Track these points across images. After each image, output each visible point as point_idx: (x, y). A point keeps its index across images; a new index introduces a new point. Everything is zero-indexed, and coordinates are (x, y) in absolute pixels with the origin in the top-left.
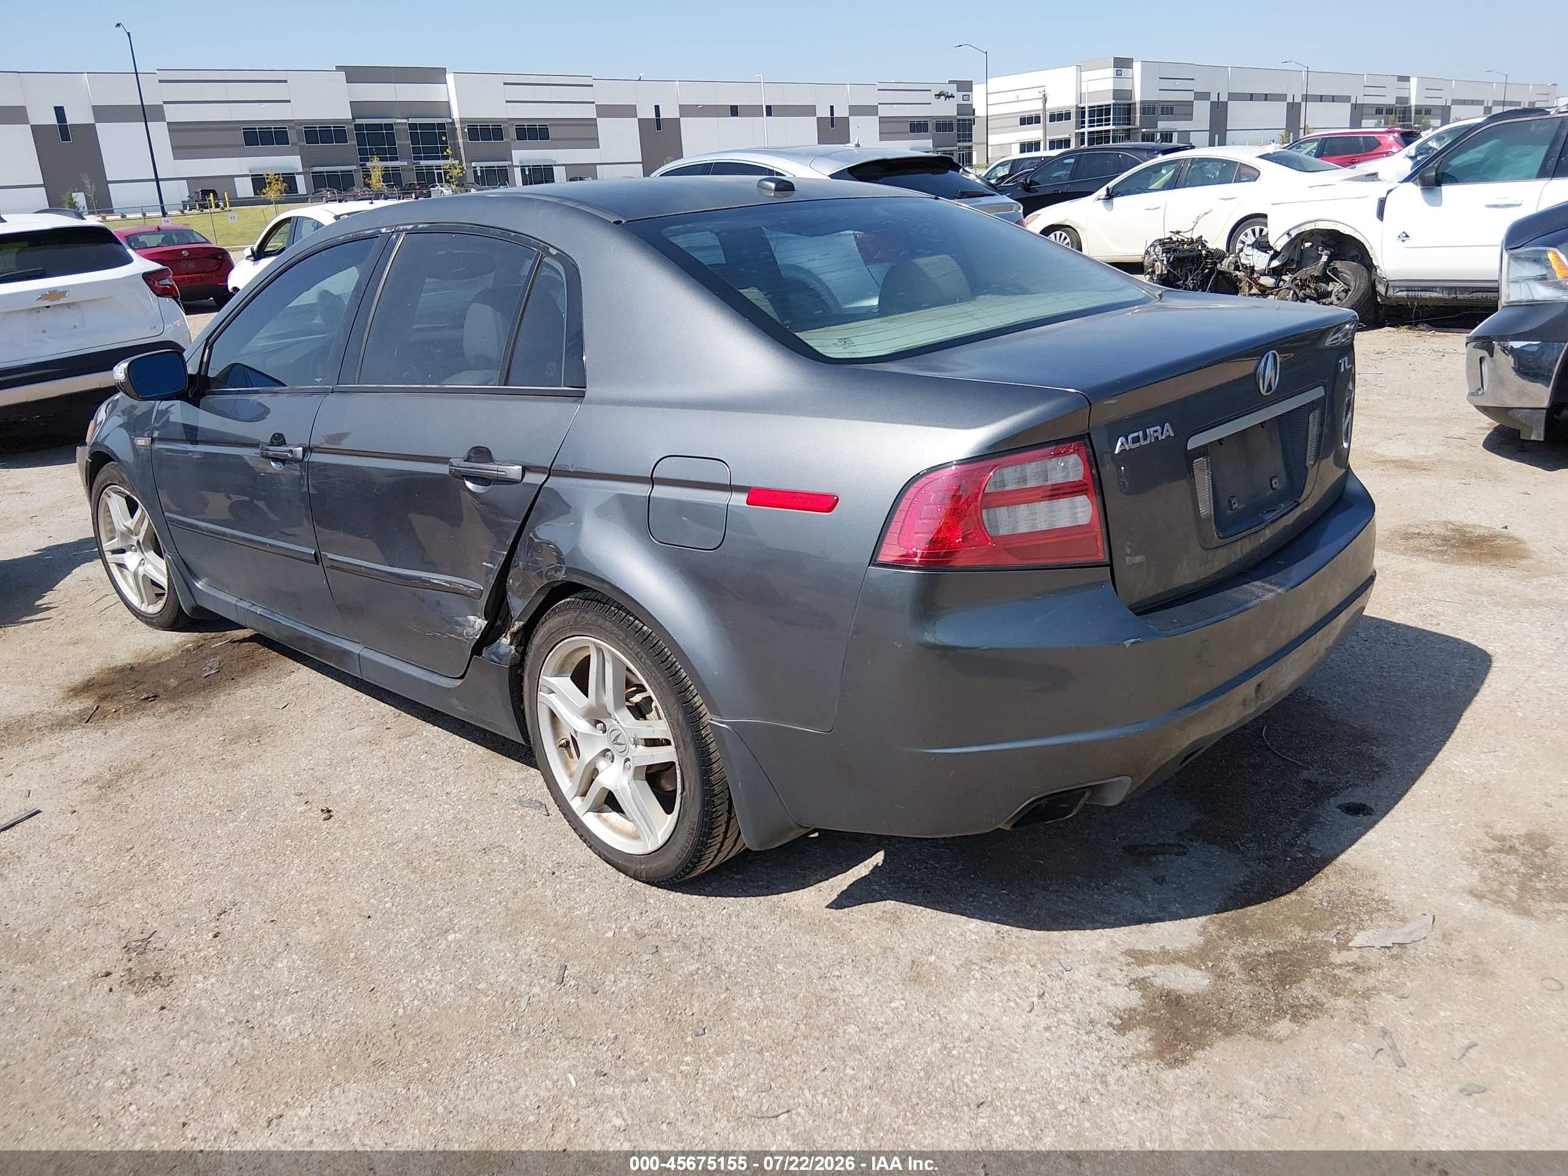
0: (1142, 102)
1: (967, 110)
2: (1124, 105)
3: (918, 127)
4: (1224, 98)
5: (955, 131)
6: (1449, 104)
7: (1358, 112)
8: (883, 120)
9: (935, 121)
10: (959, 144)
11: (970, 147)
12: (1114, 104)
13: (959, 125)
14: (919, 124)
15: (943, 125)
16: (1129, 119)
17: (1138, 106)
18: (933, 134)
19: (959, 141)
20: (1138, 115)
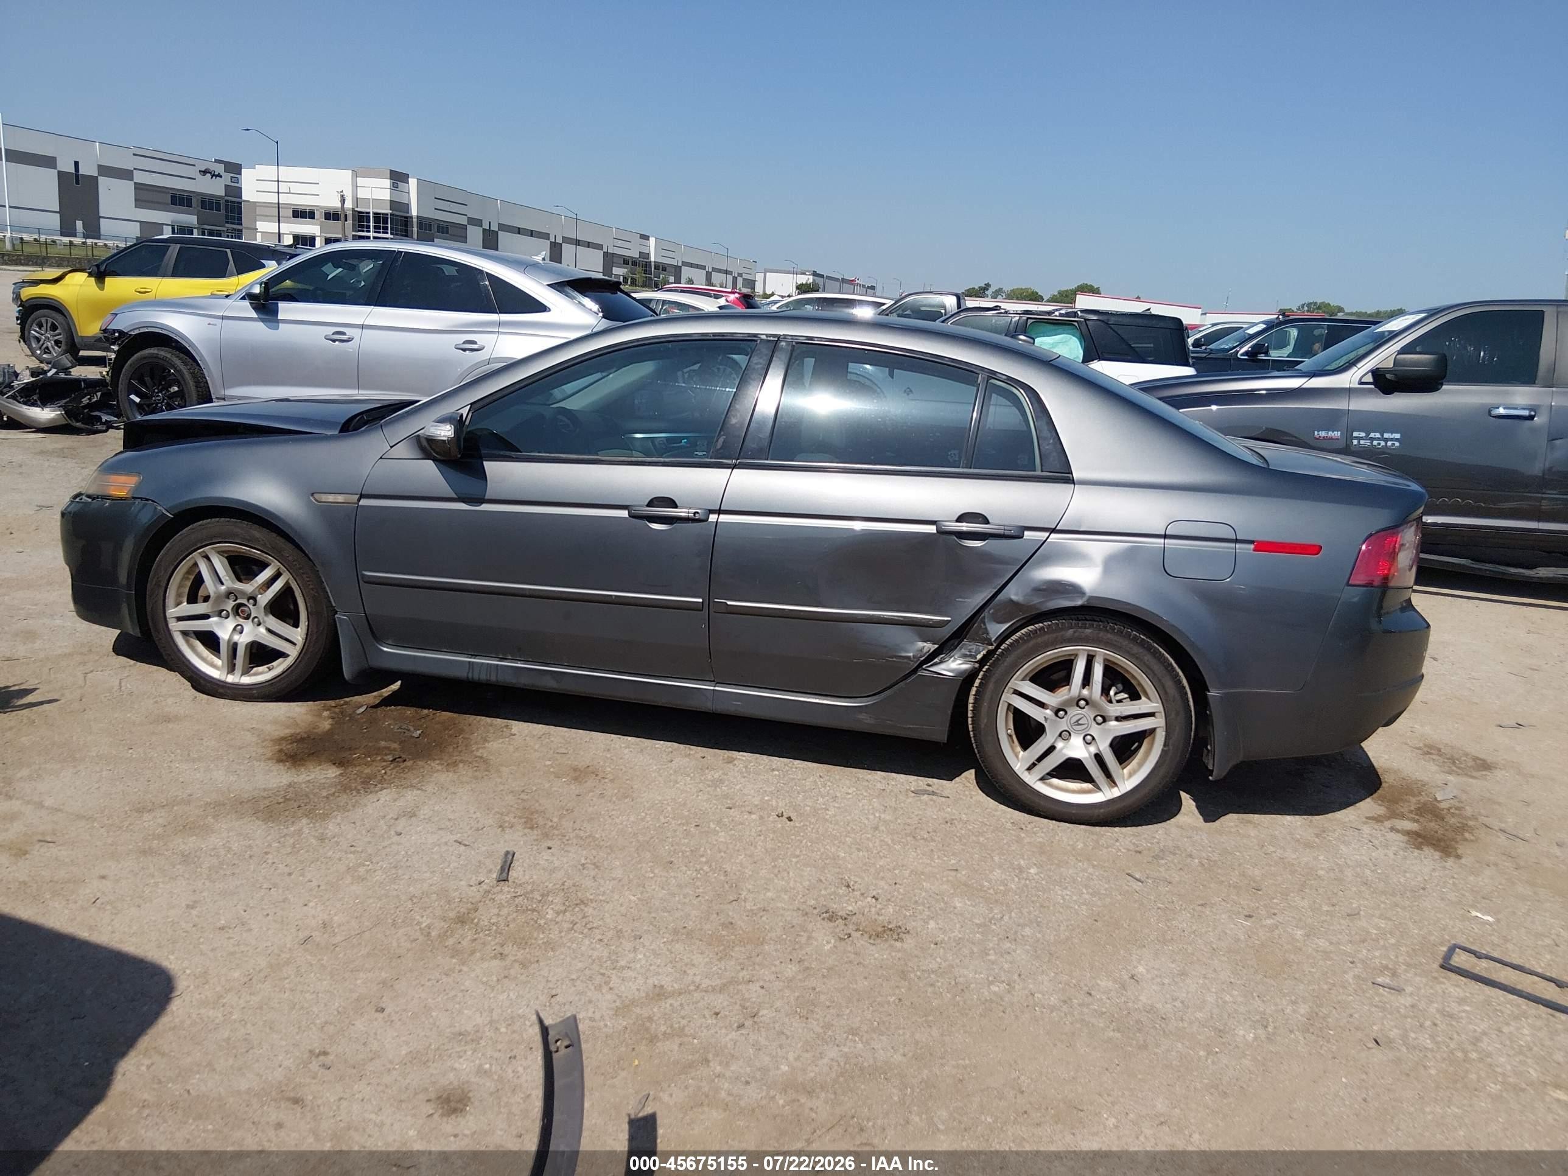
0: (418, 217)
1: (235, 191)
2: (401, 216)
3: (180, 200)
4: (494, 228)
5: (223, 211)
6: (680, 264)
7: (610, 259)
8: (138, 187)
9: (200, 198)
10: (227, 225)
11: (241, 231)
12: (391, 214)
13: (227, 206)
14: (181, 198)
15: (208, 203)
16: (406, 231)
17: (415, 220)
18: (199, 212)
19: (227, 222)
20: (415, 229)
